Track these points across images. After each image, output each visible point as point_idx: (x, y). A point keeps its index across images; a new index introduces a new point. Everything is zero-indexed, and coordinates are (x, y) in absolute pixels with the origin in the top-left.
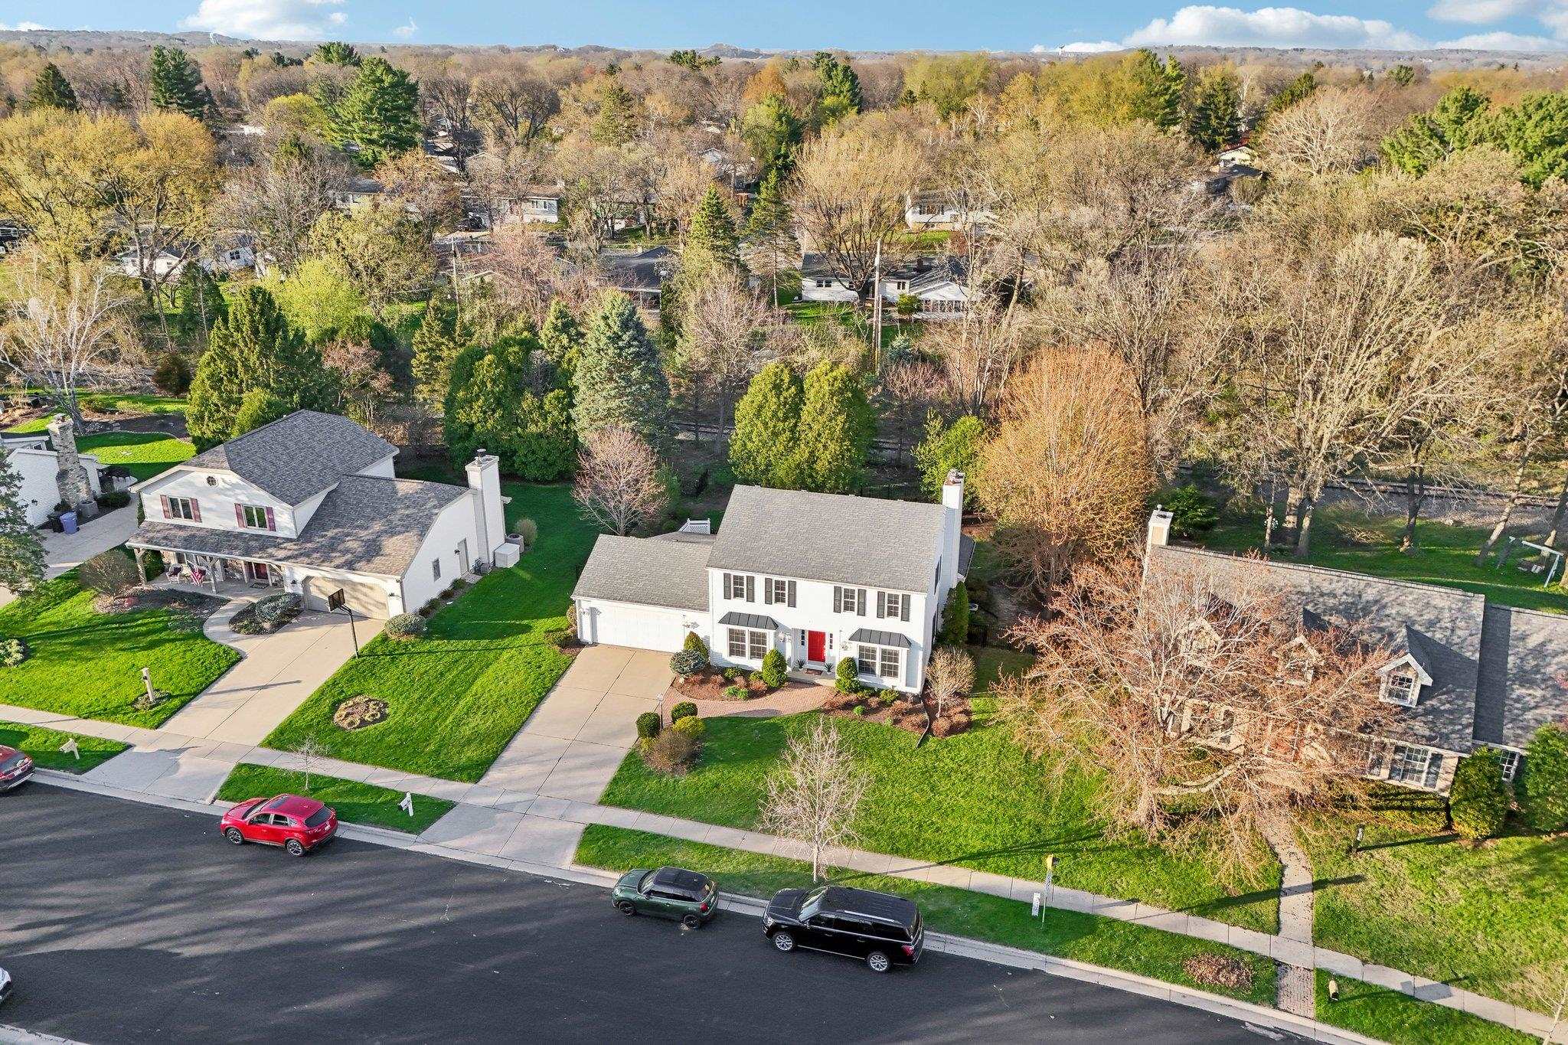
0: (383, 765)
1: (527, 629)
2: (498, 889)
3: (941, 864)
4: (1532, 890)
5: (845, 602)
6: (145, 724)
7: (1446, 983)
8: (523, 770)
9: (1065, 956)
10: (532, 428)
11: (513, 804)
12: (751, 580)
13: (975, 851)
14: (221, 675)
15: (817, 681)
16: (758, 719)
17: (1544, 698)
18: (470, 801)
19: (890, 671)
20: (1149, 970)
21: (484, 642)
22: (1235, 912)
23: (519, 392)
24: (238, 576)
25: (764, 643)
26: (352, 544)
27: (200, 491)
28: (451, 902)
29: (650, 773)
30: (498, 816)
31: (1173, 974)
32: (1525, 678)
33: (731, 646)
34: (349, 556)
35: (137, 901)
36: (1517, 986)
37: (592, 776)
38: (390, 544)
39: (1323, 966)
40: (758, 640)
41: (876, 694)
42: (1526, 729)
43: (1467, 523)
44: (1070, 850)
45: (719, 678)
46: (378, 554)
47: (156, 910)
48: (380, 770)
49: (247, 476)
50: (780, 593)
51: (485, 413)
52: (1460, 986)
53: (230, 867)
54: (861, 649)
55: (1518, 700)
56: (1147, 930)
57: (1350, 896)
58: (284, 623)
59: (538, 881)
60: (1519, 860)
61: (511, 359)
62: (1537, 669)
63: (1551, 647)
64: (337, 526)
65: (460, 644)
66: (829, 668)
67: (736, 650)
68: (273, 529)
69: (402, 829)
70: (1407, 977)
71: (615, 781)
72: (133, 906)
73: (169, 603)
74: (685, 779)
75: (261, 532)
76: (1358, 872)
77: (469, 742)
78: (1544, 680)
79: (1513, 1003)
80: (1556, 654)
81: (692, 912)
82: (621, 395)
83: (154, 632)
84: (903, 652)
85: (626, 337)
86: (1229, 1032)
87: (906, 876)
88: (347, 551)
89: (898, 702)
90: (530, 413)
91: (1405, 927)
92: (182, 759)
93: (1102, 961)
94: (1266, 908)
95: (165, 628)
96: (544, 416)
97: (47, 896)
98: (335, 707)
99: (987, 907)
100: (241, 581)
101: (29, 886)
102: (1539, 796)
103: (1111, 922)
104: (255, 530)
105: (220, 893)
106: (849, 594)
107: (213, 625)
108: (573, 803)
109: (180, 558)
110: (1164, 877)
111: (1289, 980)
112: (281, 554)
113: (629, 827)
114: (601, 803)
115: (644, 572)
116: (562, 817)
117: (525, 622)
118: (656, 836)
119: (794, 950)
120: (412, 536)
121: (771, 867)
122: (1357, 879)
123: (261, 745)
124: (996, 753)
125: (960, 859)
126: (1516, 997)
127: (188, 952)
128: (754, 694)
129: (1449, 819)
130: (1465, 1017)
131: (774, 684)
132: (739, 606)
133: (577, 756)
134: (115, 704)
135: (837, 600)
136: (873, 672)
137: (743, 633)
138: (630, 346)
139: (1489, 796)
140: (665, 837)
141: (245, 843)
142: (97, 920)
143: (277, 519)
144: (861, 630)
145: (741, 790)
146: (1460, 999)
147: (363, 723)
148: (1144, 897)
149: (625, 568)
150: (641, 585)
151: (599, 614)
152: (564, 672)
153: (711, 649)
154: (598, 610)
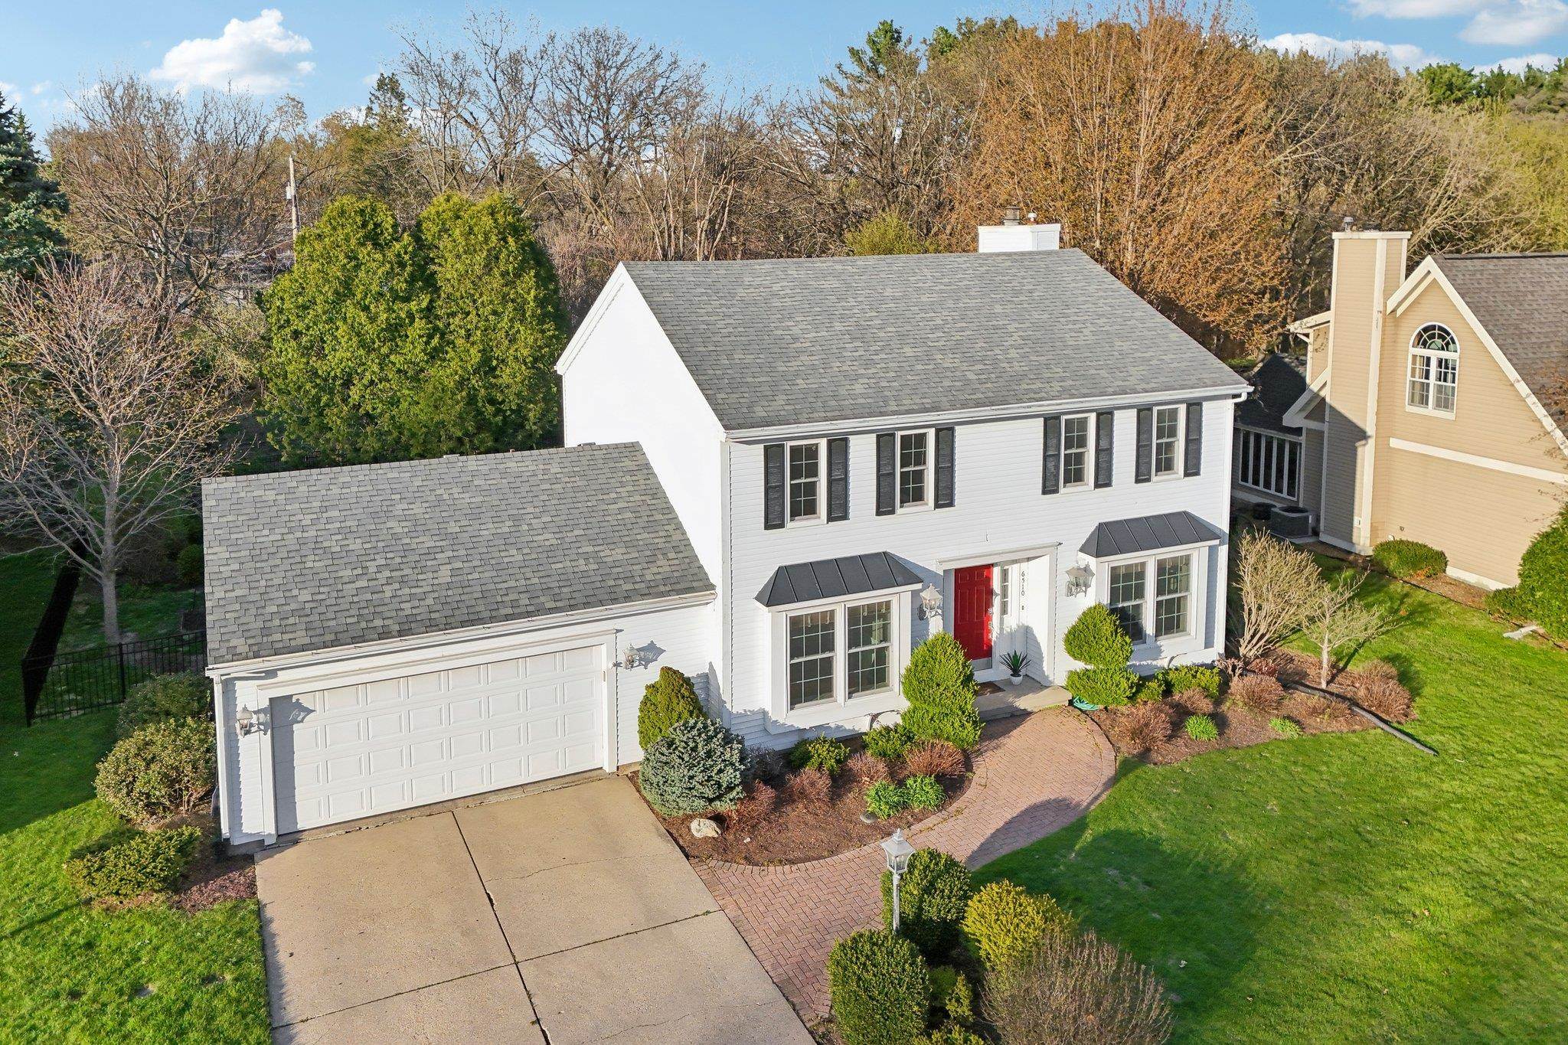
5: (1066, 458)
15: (1019, 705)
19: (1171, 618)
25: (885, 636)
33: (795, 670)
40: (870, 630)
50: (914, 473)
54: (1113, 576)
66: (1016, 664)
67: (807, 683)
106: (1075, 434)
128: (947, 784)
132: (811, 540)
135: (1050, 456)
137: (827, 623)
144: (1107, 528)
149: (356, 545)
150: (445, 575)
151: (299, 719)
152: (268, 965)
153: (729, 706)
154: (298, 704)
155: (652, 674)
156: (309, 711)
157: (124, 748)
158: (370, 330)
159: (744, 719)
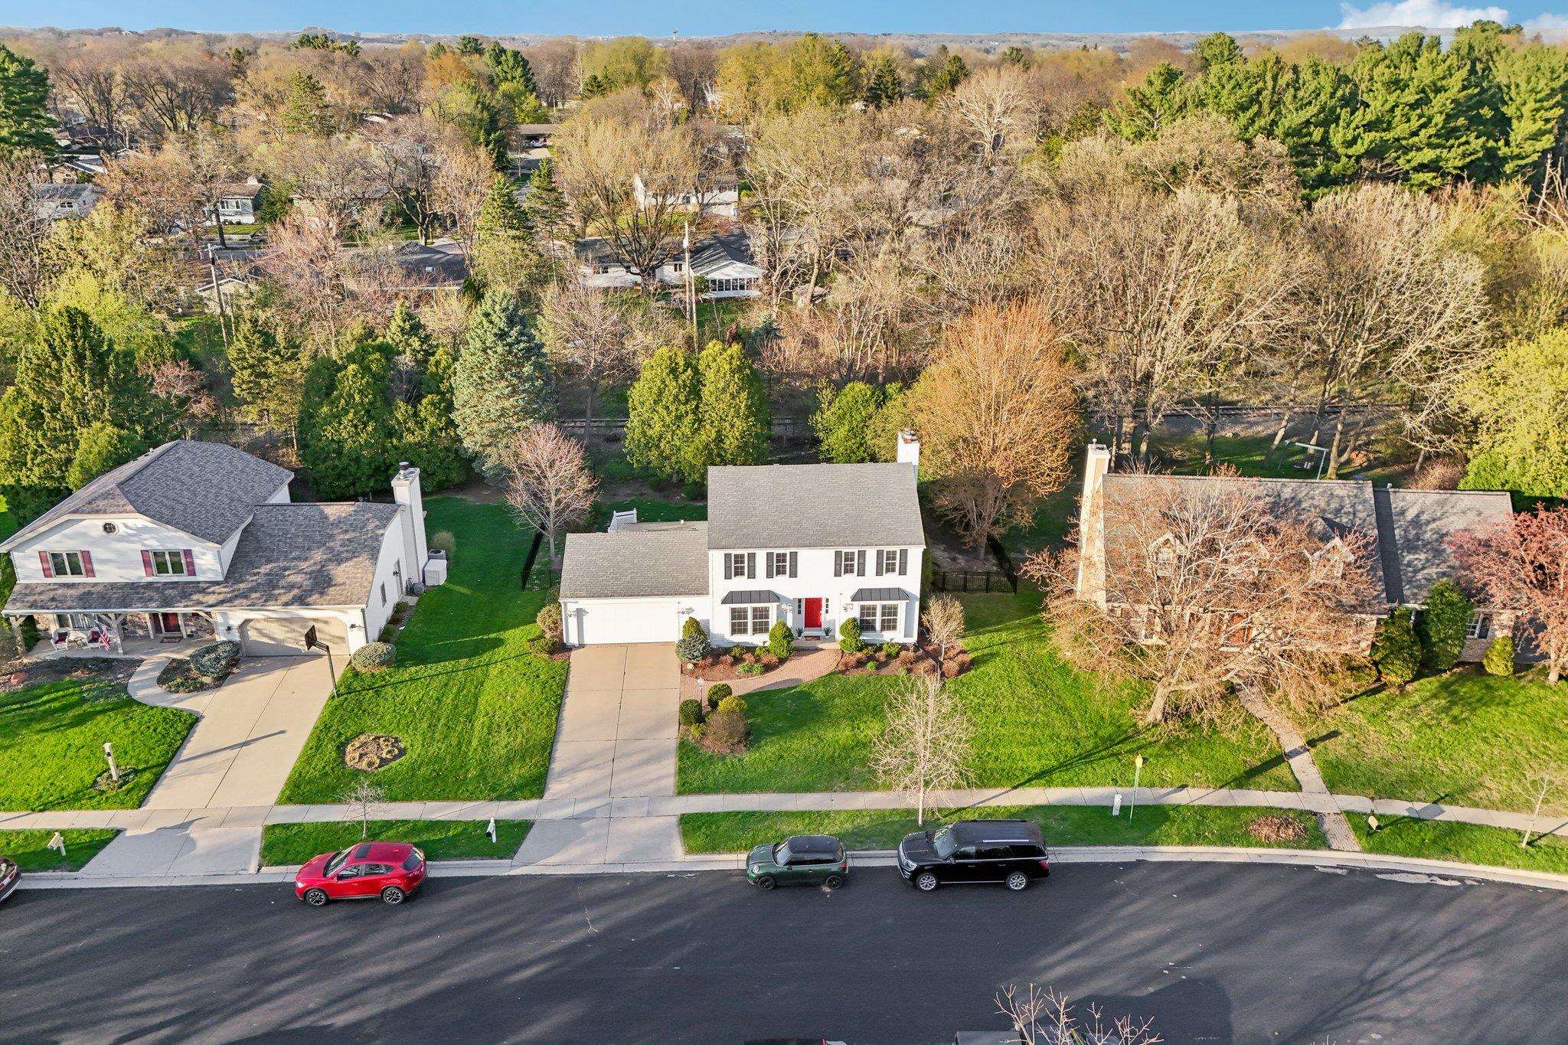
0: (433, 799)
1: (499, 643)
2: (626, 893)
3: (1015, 788)
4: (1455, 718)
5: (845, 565)
6: (122, 805)
7: (1435, 802)
8: (583, 777)
9: (1156, 844)
10: (409, 438)
11: (593, 811)
12: (752, 557)
13: (1037, 770)
14: (184, 739)
15: (820, 646)
16: (784, 690)
17: (1427, 560)
18: (548, 816)
19: (889, 625)
20: (1224, 840)
21: (464, 661)
22: (1259, 779)
23: (389, 403)
24: (141, 632)
25: (767, 617)
26: (297, 579)
27: (95, 542)
28: (588, 915)
29: (711, 757)
30: (585, 825)
31: (1246, 840)
32: (1411, 546)
33: (733, 625)
34: (296, 591)
35: (244, 984)
36: (1481, 793)
37: (653, 770)
38: (340, 572)
39: (1348, 808)
40: (761, 615)
41: (880, 648)
42: (1419, 587)
43: (1242, 434)
44: (1113, 755)
45: (728, 658)
46: (330, 585)
47: (274, 988)
48: (430, 804)
49: (157, 517)
50: (780, 566)
51: (356, 426)
52: (1446, 803)
53: (326, 930)
54: (863, 608)
55: (1409, 564)
56: (1207, 808)
57: (1336, 748)
58: (227, 675)
59: (662, 878)
60: (1435, 696)
61: (374, 367)
62: (1418, 538)
63: (1424, 517)
64: (269, 561)
65: (440, 667)
66: (827, 632)
67: (738, 628)
68: (192, 573)
69: (491, 857)
70: (1408, 805)
71: (681, 771)
72: (244, 990)
73: (69, 672)
74: (748, 757)
75: (175, 578)
76: (1332, 729)
77: (510, 761)
78: (1424, 546)
79: (1486, 807)
80: (1428, 523)
81: (833, 873)
82: (514, 392)
83: (72, 706)
84: (902, 605)
85: (514, 333)
86: (1307, 877)
87: (993, 803)
88: (292, 586)
89: (903, 653)
90: (405, 422)
91: (1387, 765)
92: (193, 832)
93: (1187, 841)
94: (1280, 771)
95: (84, 700)
96: (420, 424)
97: (135, 1001)
98: (341, 749)
99: (1075, 816)
100: (146, 637)
101: (100, 996)
102: (1442, 640)
103: (1176, 808)
104: (170, 577)
105: (334, 957)
106: (849, 557)
107: (138, 688)
108: (654, 798)
109: (61, 620)
110: (1196, 762)
111: (1328, 825)
112: (211, 599)
113: (720, 810)
114: (680, 793)
115: (627, 565)
116: (649, 814)
117: (492, 636)
118: (752, 814)
119: (938, 887)
120: (363, 560)
121: (872, 820)
122: (1334, 734)
123: (279, 802)
124: (1006, 683)
125: (1029, 780)
126: (1486, 802)
127: (341, 1020)
128: (768, 668)
129: (1380, 672)
130: (1462, 826)
131: (785, 654)
132: (741, 584)
133: (629, 755)
134: (71, 789)
135: (837, 564)
136: (873, 628)
137: (745, 611)
138: (518, 342)
139: (1410, 648)
140: (761, 813)
141: (328, 902)
142: (212, 1012)
143: (196, 561)
144: (861, 591)
145: (806, 758)
146: (1452, 813)
147: (384, 762)
148: (1190, 782)
149: (606, 564)
150: (628, 578)
151: (585, 614)
152: (567, 677)
153: (709, 631)
154: (585, 611)
155: (686, 618)
156: (588, 613)
157: (544, 610)
158: (668, 420)
159: (713, 636)
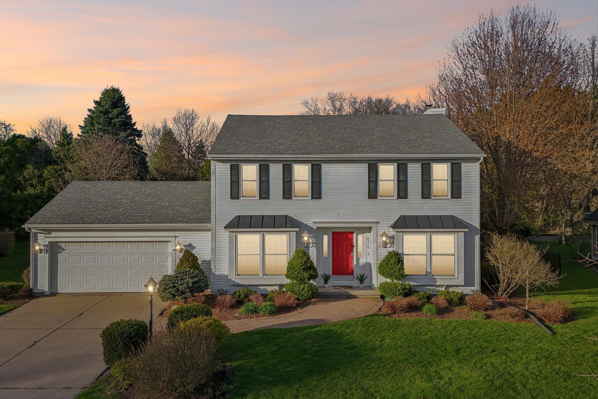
16: (301, 329)
132: (251, 206)
144: (403, 218)
151: (60, 252)
153: (213, 271)
154: (60, 246)
156: (64, 250)
159: (220, 278)
